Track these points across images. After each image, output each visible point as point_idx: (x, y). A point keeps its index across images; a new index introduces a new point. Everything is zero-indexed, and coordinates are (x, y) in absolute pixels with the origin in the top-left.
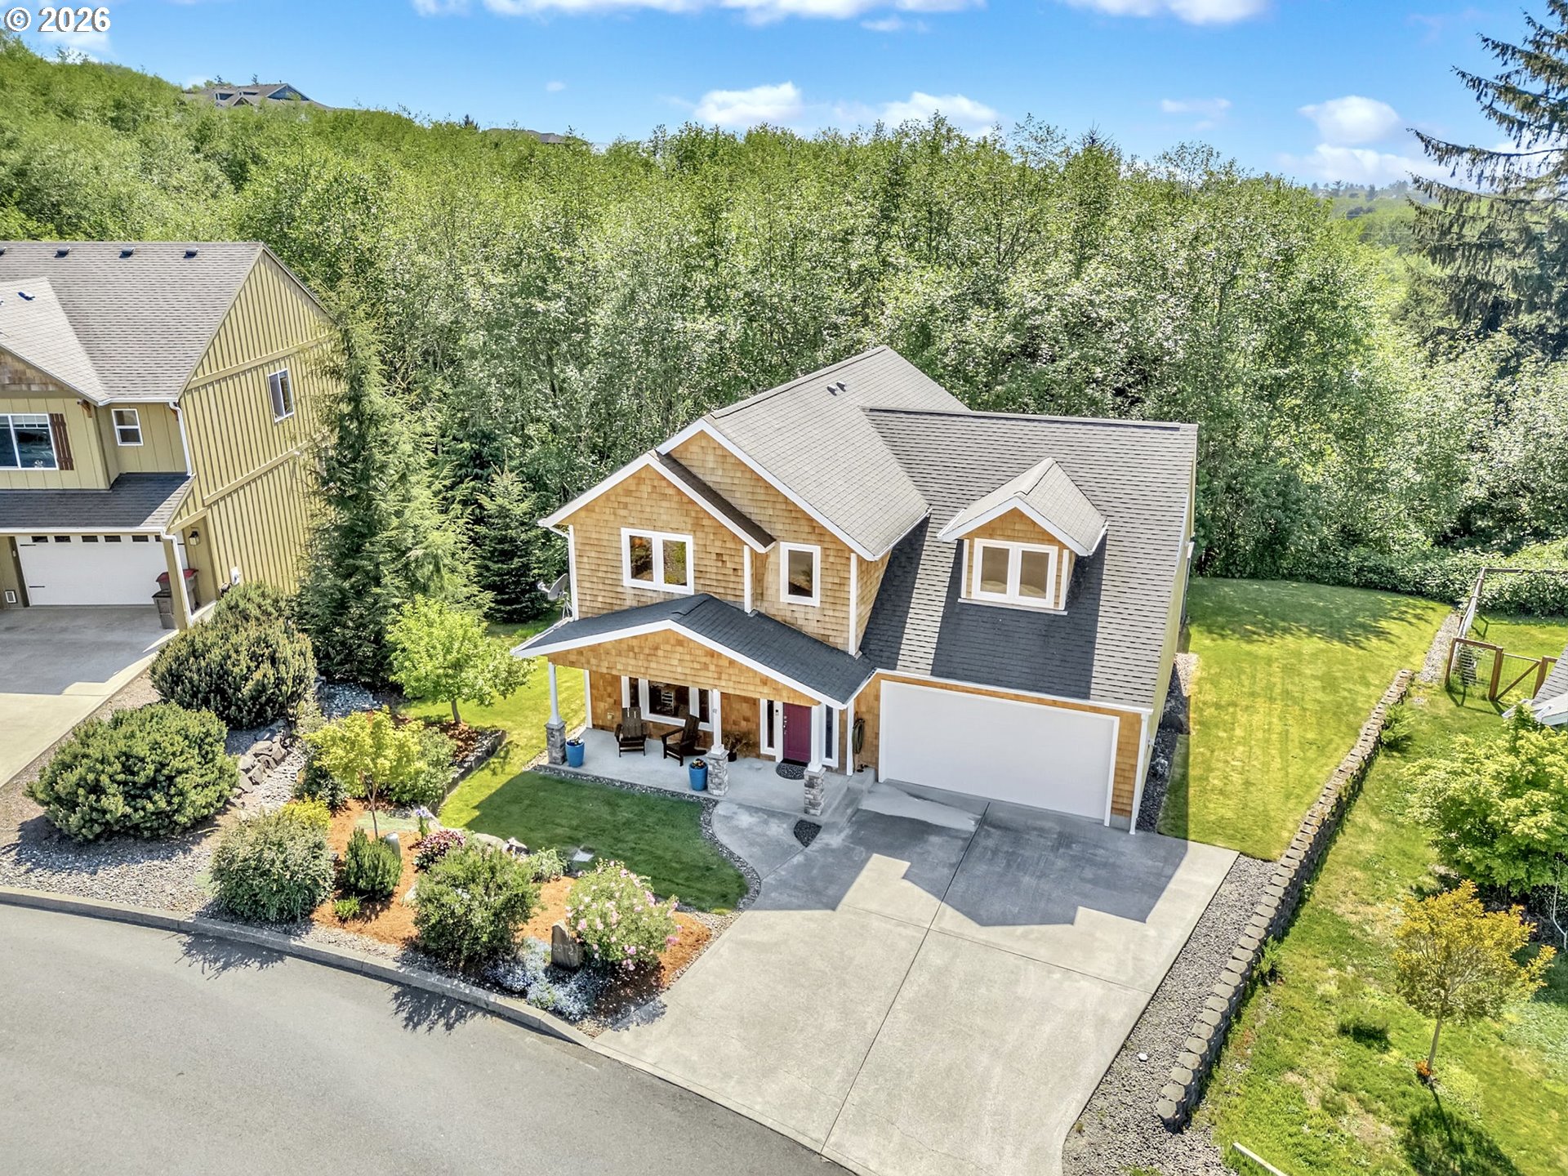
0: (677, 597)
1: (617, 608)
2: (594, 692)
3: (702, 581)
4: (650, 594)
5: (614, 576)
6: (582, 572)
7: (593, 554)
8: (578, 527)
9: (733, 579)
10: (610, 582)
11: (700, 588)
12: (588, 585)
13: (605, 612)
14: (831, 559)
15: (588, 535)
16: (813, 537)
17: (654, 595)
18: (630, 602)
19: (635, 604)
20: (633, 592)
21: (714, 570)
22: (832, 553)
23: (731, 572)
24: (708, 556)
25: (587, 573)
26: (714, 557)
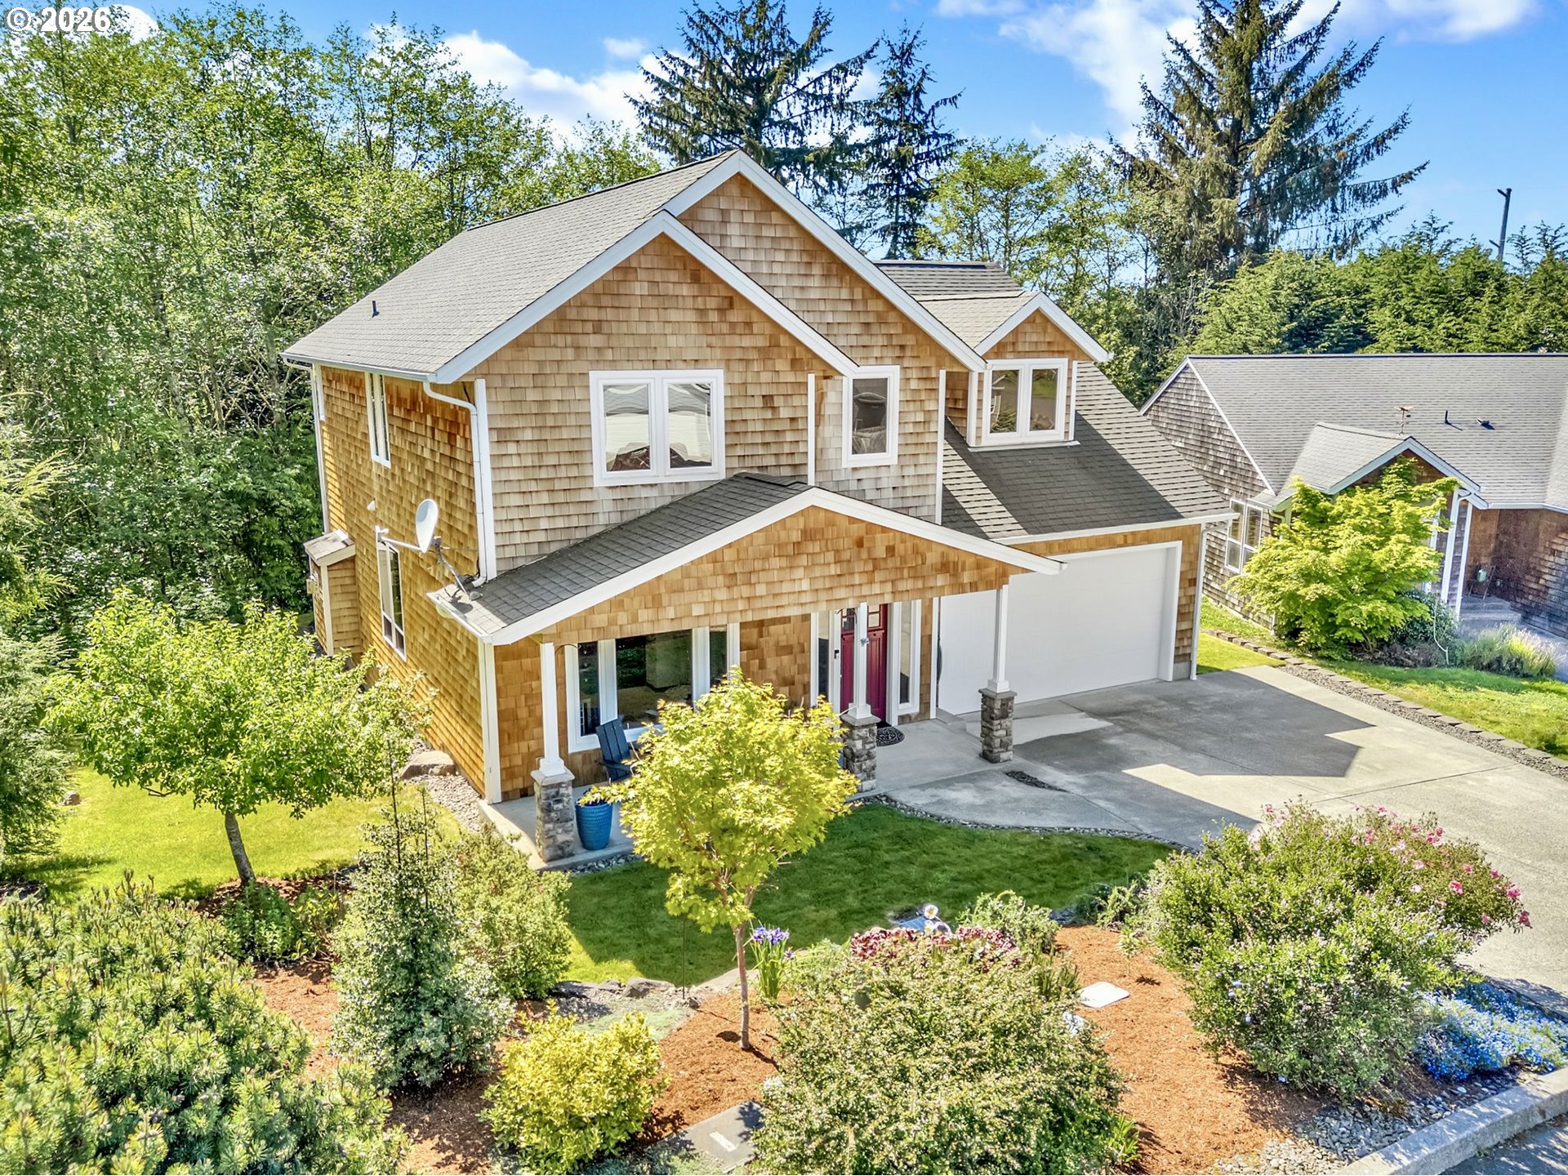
0: (695, 489)
1: (580, 535)
2: (505, 725)
3: (739, 451)
4: (644, 493)
5: (574, 472)
6: (503, 476)
7: (528, 435)
8: (498, 382)
9: (789, 437)
10: (565, 485)
11: (735, 463)
12: (516, 500)
13: (554, 548)
14: (914, 385)
15: (517, 396)
16: (889, 353)
17: (654, 492)
18: (605, 517)
19: (615, 519)
20: (611, 495)
21: (759, 427)
22: (914, 374)
23: (787, 425)
24: (750, 403)
25: (514, 475)
26: (759, 403)
